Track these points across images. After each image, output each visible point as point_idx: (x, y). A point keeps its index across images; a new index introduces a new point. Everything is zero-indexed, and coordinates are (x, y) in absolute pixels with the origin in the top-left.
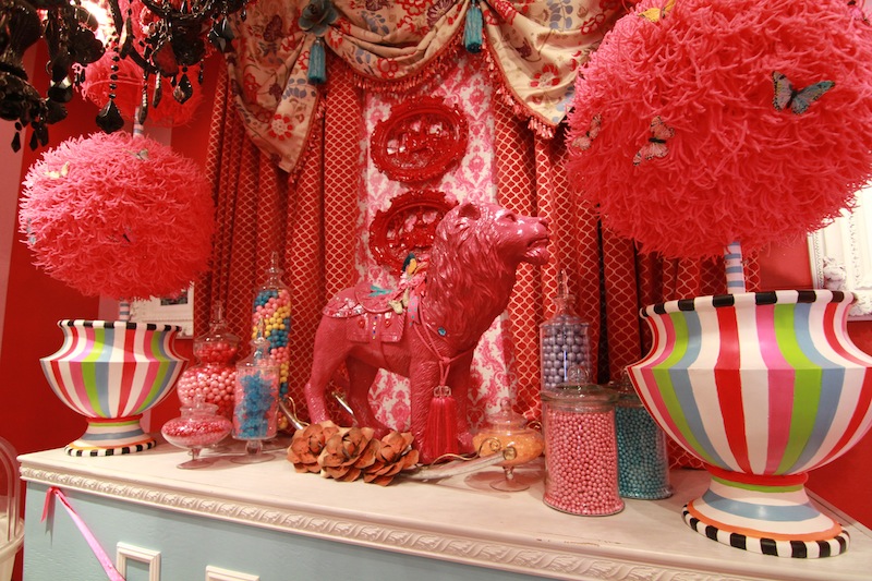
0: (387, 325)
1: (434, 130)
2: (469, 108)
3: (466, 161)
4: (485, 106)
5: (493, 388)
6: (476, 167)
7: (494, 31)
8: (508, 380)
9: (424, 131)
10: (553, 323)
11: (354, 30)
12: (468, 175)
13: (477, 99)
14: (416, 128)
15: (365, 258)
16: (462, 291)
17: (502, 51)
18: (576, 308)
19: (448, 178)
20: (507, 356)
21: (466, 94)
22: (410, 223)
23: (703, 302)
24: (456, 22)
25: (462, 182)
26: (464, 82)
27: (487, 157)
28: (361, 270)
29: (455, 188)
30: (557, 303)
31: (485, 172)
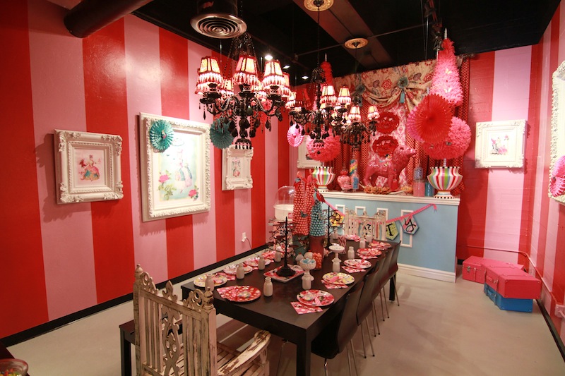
0: (383, 168)
1: (390, 119)
2: (400, 115)
3: (398, 128)
4: (404, 115)
5: (402, 181)
6: (401, 130)
7: (408, 99)
8: (406, 179)
9: (388, 120)
10: (416, 168)
11: (371, 94)
12: (399, 132)
13: (402, 113)
14: (385, 119)
15: (371, 150)
16: (400, 163)
17: (409, 103)
18: (422, 166)
19: (393, 132)
20: (406, 174)
21: (399, 111)
22: (383, 143)
23: (436, 168)
24: (398, 95)
25: (397, 133)
26: (399, 108)
27: (404, 128)
28: (369, 153)
29: (395, 135)
30: (418, 165)
31: (403, 131)
